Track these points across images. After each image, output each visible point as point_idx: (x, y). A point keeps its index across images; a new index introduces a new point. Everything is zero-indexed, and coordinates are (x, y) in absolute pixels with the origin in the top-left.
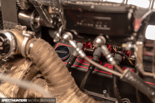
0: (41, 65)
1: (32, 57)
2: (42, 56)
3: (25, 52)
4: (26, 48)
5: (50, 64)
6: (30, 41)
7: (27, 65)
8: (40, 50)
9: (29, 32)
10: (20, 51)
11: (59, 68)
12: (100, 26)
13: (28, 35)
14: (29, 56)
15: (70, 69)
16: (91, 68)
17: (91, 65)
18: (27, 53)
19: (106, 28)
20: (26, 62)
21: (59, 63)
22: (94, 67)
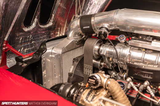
0: (113, 93)
1: (109, 88)
2: (114, 89)
3: (105, 86)
4: (106, 84)
5: (118, 93)
6: (108, 80)
7: (105, 92)
8: (113, 85)
9: (107, 75)
10: (103, 85)
11: (123, 95)
12: (147, 76)
13: (107, 77)
14: (107, 88)
15: (128, 96)
16: (138, 96)
17: (138, 93)
18: (106, 86)
19: (150, 78)
20: (104, 91)
21: (123, 93)
22: (140, 95)
